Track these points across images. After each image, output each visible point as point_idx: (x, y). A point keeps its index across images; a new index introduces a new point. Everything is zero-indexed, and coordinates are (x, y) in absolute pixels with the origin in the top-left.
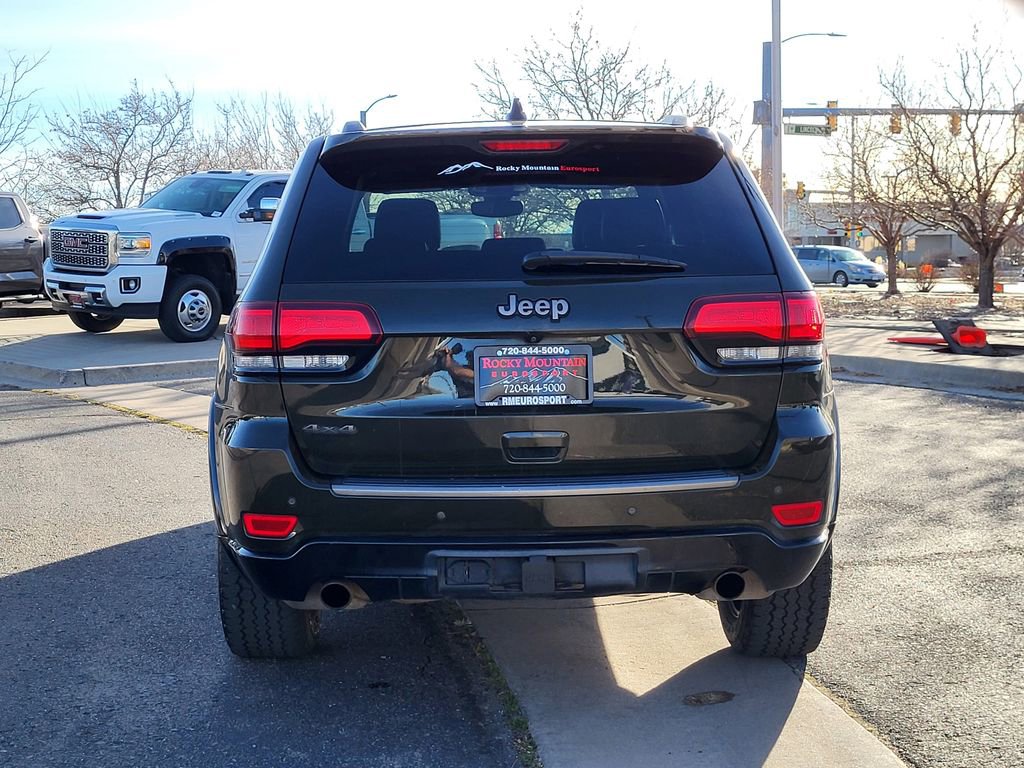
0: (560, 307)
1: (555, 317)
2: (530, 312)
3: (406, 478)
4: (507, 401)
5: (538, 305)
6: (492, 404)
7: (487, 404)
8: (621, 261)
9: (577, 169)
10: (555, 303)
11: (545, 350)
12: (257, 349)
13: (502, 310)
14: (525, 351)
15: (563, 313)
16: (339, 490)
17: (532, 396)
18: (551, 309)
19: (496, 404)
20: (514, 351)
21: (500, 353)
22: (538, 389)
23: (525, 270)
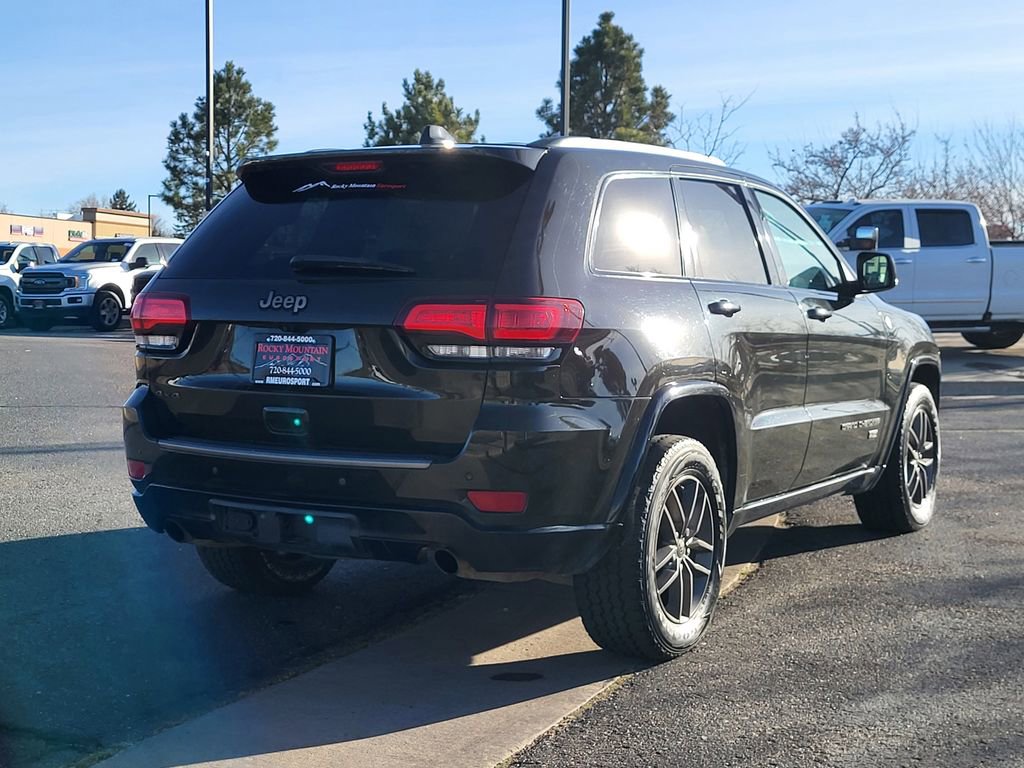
0: (301, 303)
1: (296, 310)
2: (279, 306)
4: (270, 380)
5: (283, 300)
6: (259, 382)
7: (256, 382)
9: (388, 186)
10: (298, 299)
11: (300, 339)
13: (261, 303)
14: (285, 339)
15: (302, 307)
17: (288, 377)
18: (294, 304)
19: (263, 382)
20: (278, 338)
21: (269, 340)
22: (292, 372)
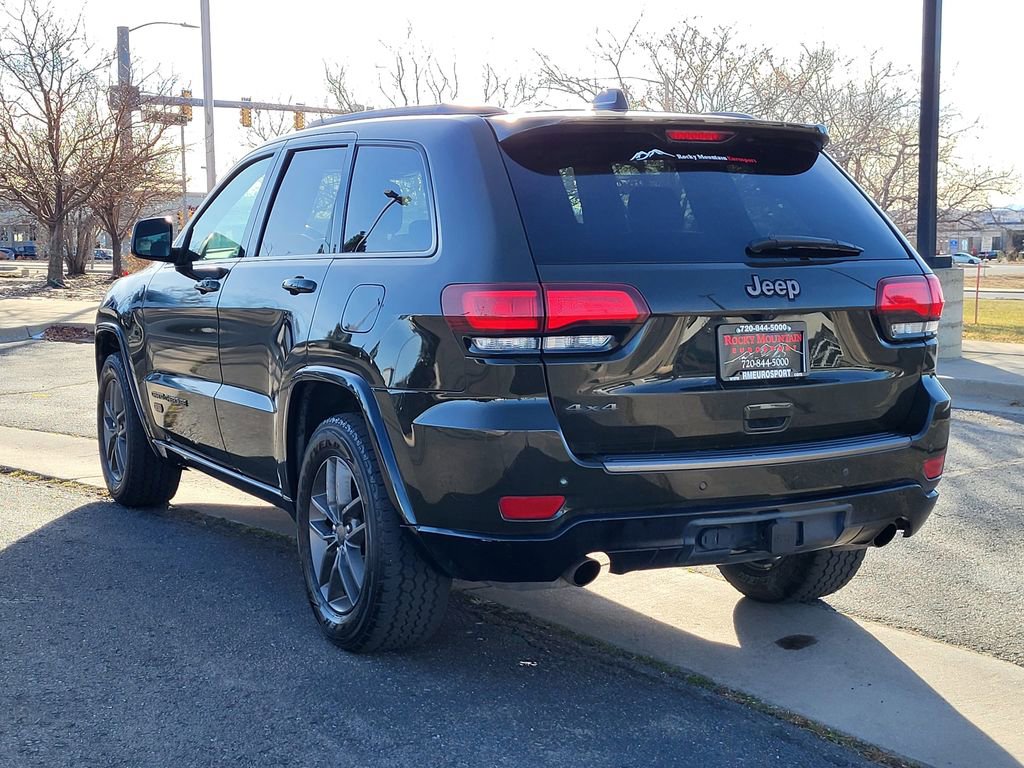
0: (794, 288)
1: (792, 297)
2: (772, 292)
3: (663, 453)
4: (747, 376)
5: (777, 284)
6: (734, 379)
7: (731, 379)
8: (822, 244)
9: (742, 160)
10: (789, 284)
11: (774, 327)
12: (508, 330)
13: (750, 289)
14: (757, 328)
15: (796, 292)
16: (613, 467)
17: (766, 370)
18: (787, 289)
19: (738, 379)
20: (749, 328)
21: (739, 331)
22: (769, 364)
23: (749, 252)
